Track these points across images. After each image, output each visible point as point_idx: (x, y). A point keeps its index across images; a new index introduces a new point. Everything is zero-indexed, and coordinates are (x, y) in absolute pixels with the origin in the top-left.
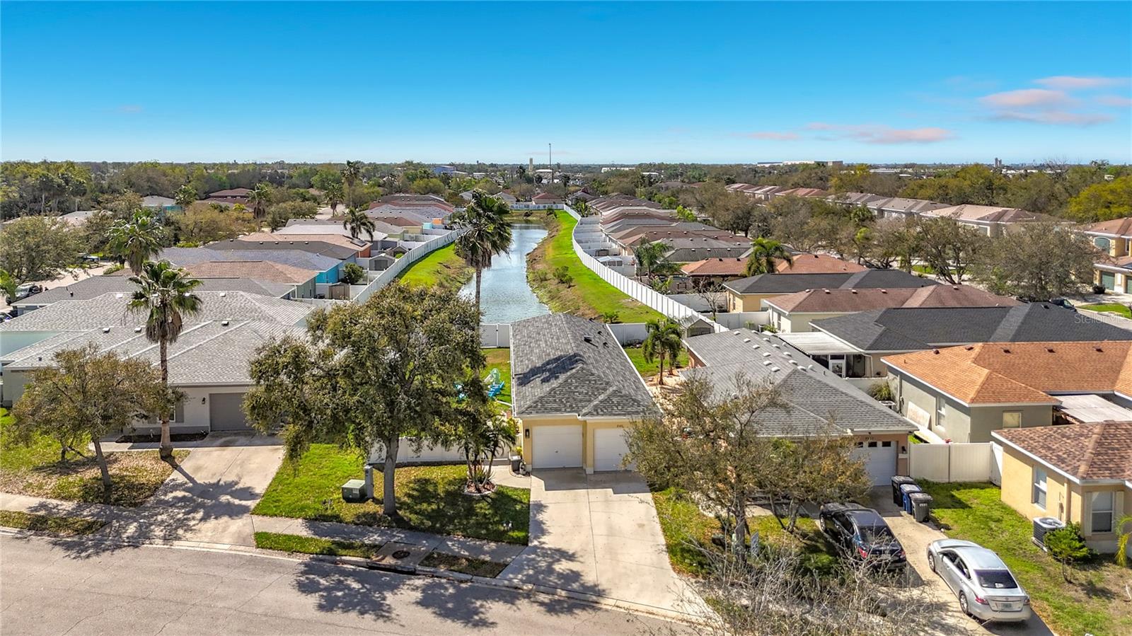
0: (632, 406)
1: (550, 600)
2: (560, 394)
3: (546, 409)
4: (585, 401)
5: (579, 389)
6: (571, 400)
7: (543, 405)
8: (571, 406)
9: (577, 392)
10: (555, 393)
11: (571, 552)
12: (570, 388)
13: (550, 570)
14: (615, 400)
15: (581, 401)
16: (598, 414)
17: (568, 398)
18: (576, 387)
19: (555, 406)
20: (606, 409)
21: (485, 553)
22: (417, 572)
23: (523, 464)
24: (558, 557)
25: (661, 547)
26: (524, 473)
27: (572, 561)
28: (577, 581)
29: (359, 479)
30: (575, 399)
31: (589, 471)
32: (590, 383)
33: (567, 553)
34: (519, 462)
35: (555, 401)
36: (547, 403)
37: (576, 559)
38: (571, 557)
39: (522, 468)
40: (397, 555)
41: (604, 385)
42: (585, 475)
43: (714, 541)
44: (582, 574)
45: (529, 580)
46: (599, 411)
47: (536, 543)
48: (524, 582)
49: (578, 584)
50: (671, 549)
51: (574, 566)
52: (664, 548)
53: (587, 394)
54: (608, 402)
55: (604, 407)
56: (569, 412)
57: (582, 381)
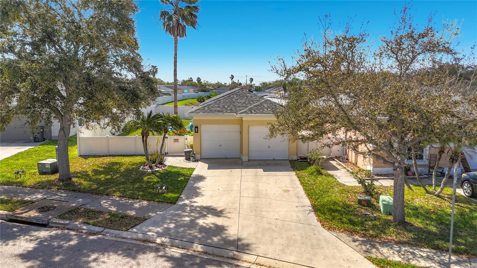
1: (182, 254)
2: (223, 103)
3: (211, 111)
4: (242, 107)
5: (238, 100)
6: (232, 106)
7: (210, 109)
8: (231, 109)
9: (237, 102)
10: (220, 102)
11: (219, 209)
12: (232, 100)
13: (193, 224)
15: (239, 107)
16: (252, 113)
17: (230, 105)
18: (237, 100)
19: (219, 109)
21: (132, 209)
22: (50, 225)
23: (194, 154)
24: (205, 213)
25: (306, 208)
26: (194, 160)
27: (219, 216)
28: (219, 235)
29: (54, 158)
30: (234, 106)
31: (245, 158)
32: (247, 97)
33: (216, 210)
34: (190, 152)
35: (219, 106)
36: (213, 107)
37: (224, 215)
38: (218, 213)
39: (192, 156)
40: (42, 210)
41: (258, 99)
42: (241, 162)
43: (360, 202)
44: (227, 228)
45: (166, 233)
46: (253, 111)
47: (187, 202)
48: (159, 235)
49: (219, 237)
50: (317, 209)
51: (219, 221)
52: (311, 208)
53: (244, 103)
54: (260, 107)
55: (257, 109)
56: (229, 113)
57: (242, 96)
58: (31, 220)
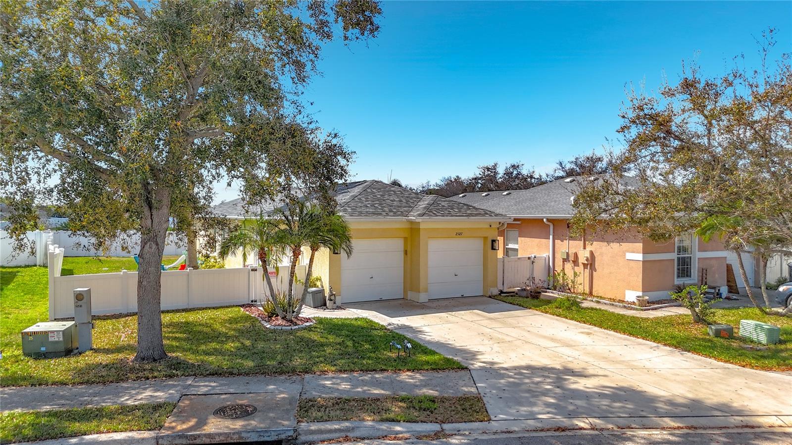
2: (367, 201)
3: (361, 212)
6: (385, 205)
12: (376, 196)
15: (399, 207)
16: (436, 215)
18: (383, 196)
19: (371, 210)
26: (335, 306)
30: (390, 205)
39: (331, 300)
43: (718, 333)
56: (394, 216)
57: (385, 191)
58: (242, 438)
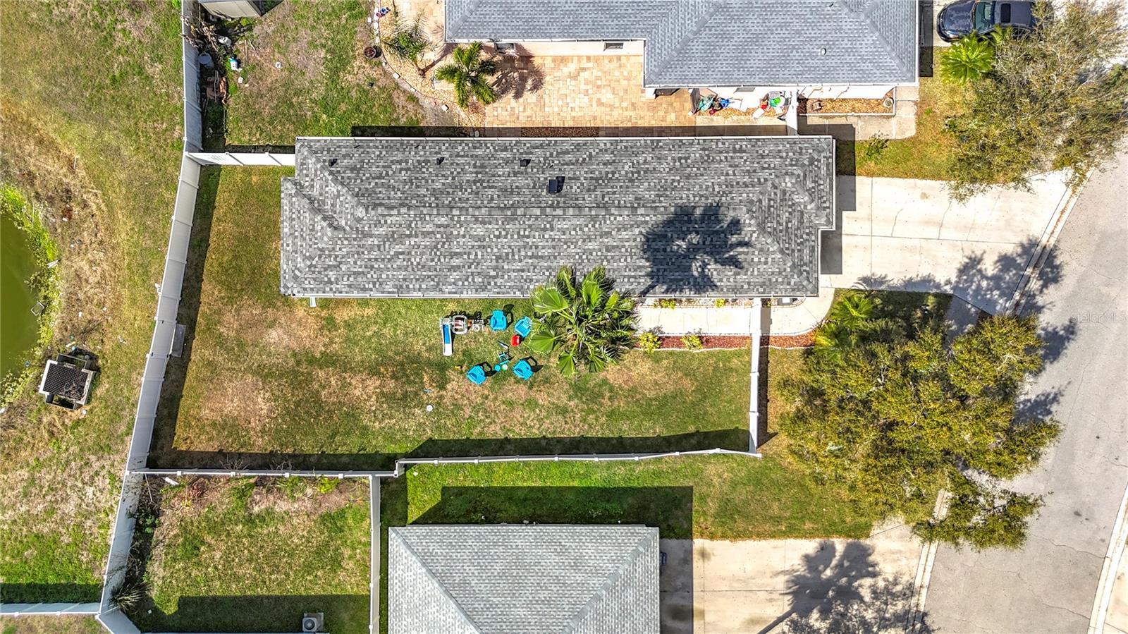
0: (819, 168)
4: (802, 218)
7: (805, 264)
8: (807, 234)
10: (787, 249)
13: (995, 278)
14: (810, 185)
17: (796, 235)
19: (806, 251)
20: (822, 197)
24: (974, 271)
32: (773, 207)
35: (799, 251)
36: (802, 260)
44: (1003, 254)
45: (1007, 294)
46: (825, 205)
48: (1010, 298)
51: (990, 259)
53: (790, 213)
54: (813, 192)
55: (820, 198)
